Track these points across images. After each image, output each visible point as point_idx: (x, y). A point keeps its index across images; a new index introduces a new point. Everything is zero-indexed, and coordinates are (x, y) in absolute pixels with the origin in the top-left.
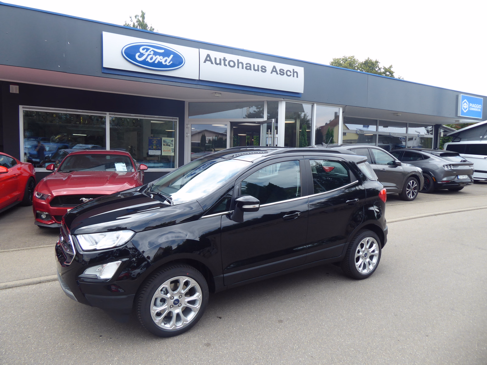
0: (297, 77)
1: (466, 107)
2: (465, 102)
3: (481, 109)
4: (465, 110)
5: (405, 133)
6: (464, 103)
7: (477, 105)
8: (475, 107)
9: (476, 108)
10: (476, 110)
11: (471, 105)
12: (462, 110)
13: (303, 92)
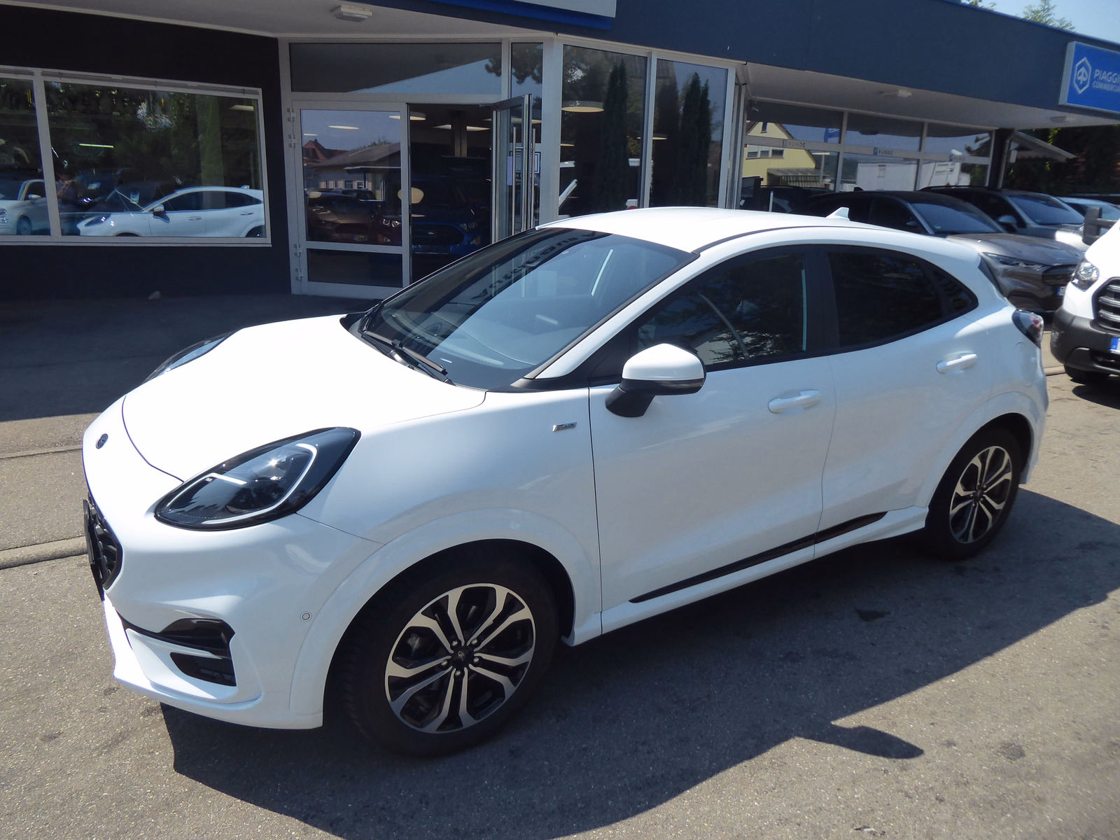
1: (1085, 80)
4: (1081, 89)
6: (1079, 69)
7: (1115, 74)
8: (1109, 81)
9: (1111, 83)
10: (1111, 88)
11: (1097, 73)
12: (1072, 88)
13: (614, 15)
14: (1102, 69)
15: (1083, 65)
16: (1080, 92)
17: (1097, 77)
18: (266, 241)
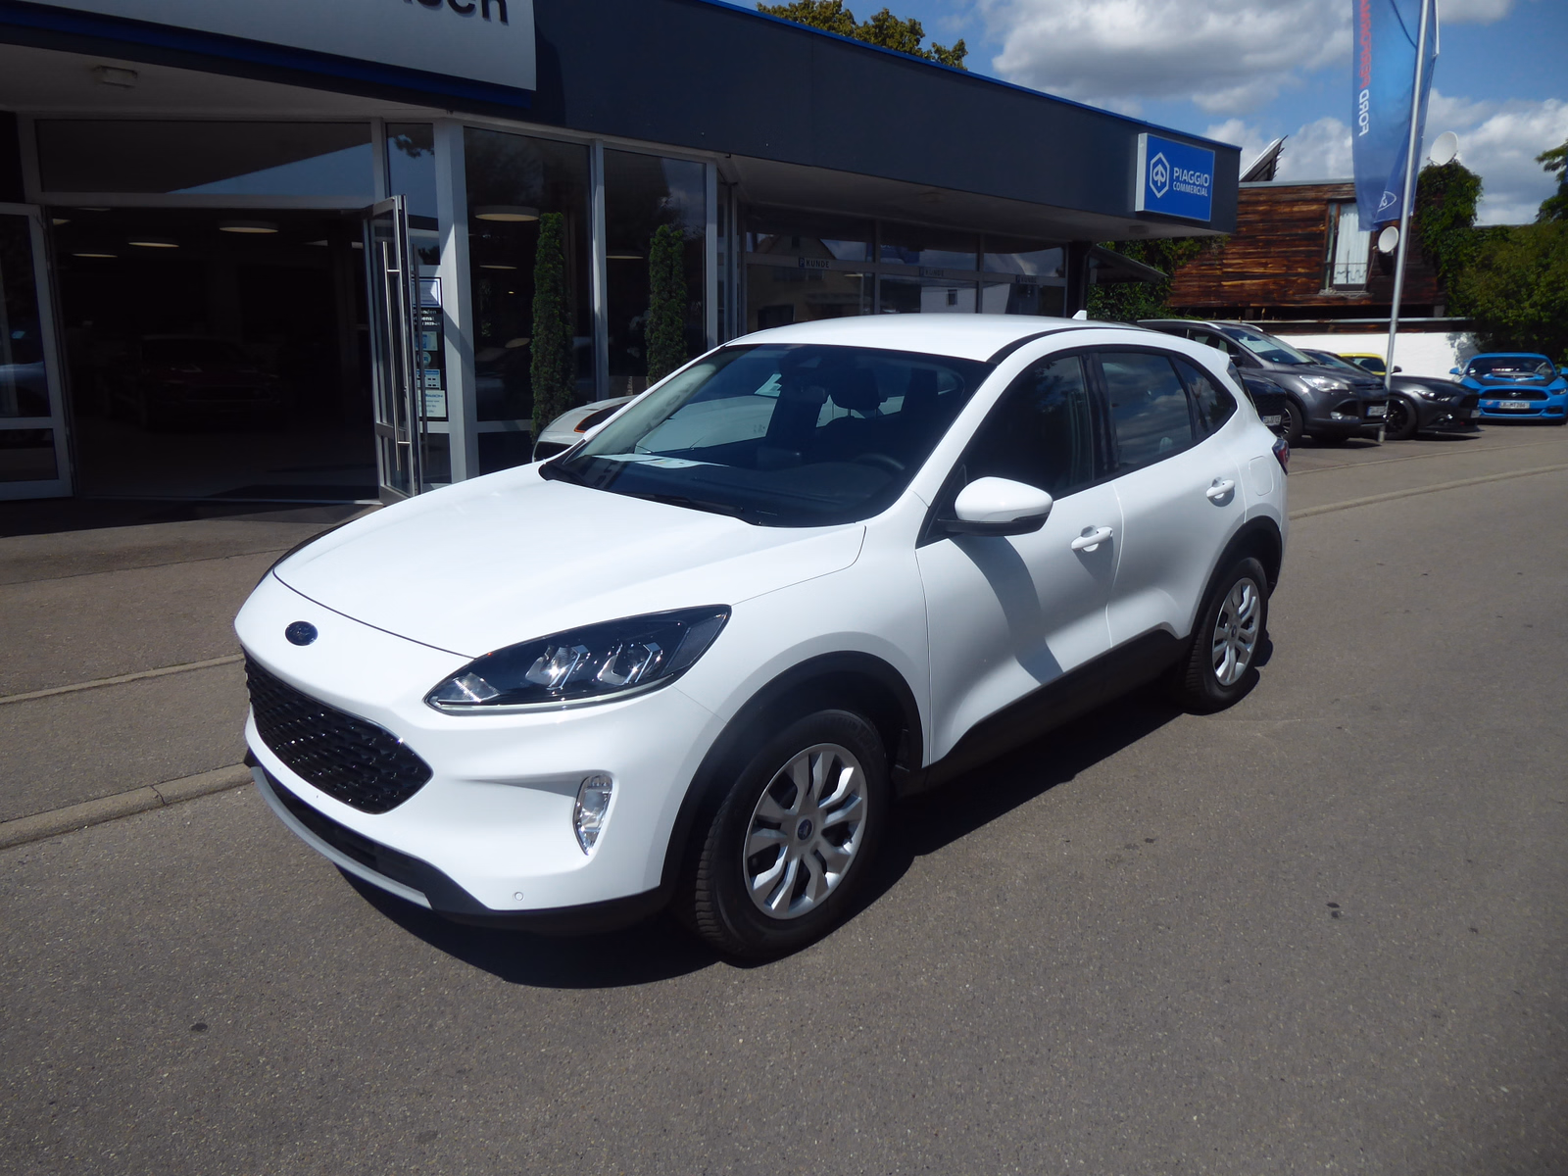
0: (504, 18)
1: (1163, 180)
2: (1160, 161)
3: (1208, 188)
5: (973, 266)
6: (1154, 167)
7: (1198, 174)
8: (1191, 182)
9: (1194, 184)
10: (1195, 191)
11: (1177, 172)
12: (1148, 189)
13: (533, 87)
14: (1183, 167)
16: (1159, 195)
17: (1178, 177)
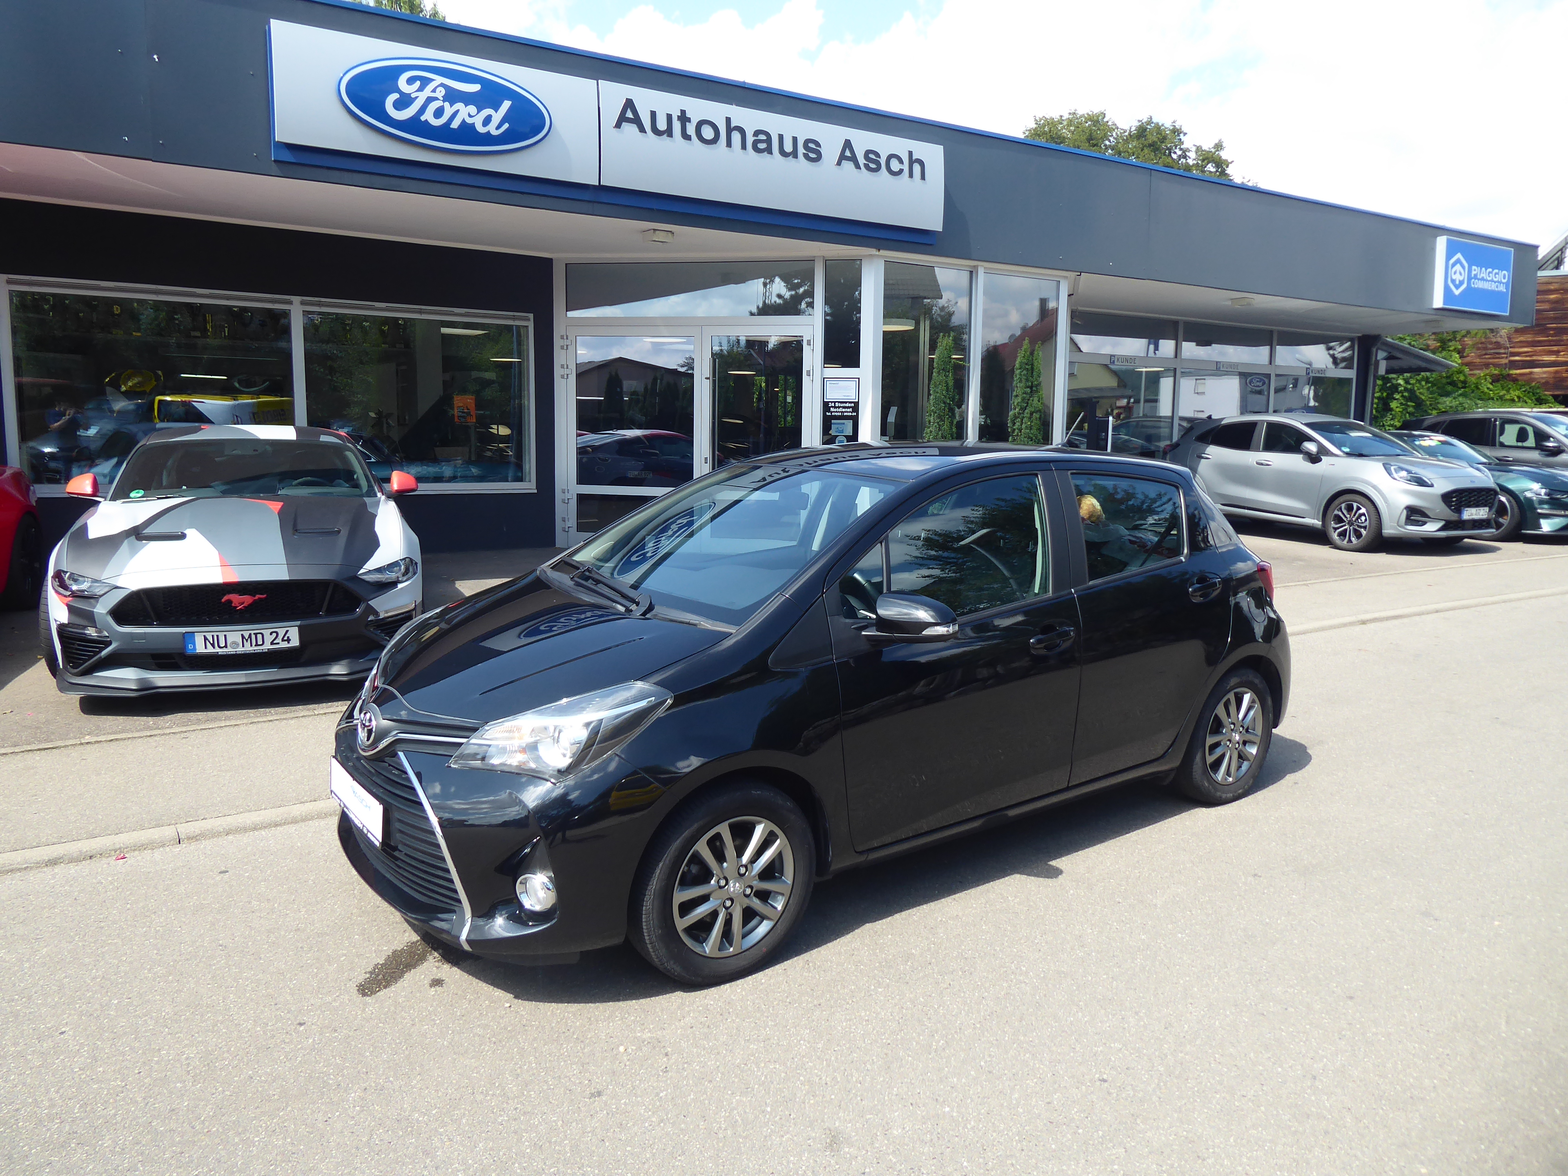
0: (923, 177)
1: (1461, 279)
3: (1507, 284)
4: (1457, 287)
5: (1266, 362)
6: (1454, 265)
7: (1496, 271)
8: (1489, 279)
9: (1492, 281)
10: (1493, 287)
11: (1475, 270)
12: (1447, 290)
13: (940, 229)
14: (1480, 265)
15: (1458, 261)
16: (1457, 292)
17: (1476, 277)
18: (529, 486)
